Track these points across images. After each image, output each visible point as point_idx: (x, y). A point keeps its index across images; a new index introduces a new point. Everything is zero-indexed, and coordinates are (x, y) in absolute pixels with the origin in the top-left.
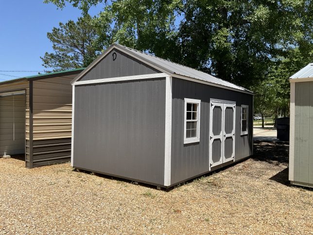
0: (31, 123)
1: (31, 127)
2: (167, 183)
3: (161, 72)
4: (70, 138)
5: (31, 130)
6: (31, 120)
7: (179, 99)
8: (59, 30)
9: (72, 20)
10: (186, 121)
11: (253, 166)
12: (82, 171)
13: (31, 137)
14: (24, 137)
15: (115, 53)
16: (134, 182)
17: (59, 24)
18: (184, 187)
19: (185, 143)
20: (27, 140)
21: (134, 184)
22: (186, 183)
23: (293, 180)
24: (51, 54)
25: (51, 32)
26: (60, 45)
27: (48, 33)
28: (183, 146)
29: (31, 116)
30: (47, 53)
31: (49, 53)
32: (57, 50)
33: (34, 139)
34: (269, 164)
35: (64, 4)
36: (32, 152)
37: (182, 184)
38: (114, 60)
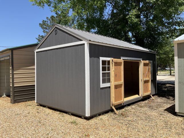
0: (13, 76)
1: (13, 78)
2: (88, 114)
3: (82, 40)
4: (35, 85)
5: (13, 80)
6: (13, 74)
7: (96, 58)
8: (46, 21)
9: (53, 15)
10: (101, 72)
11: (156, 101)
12: (41, 105)
13: (13, 85)
14: (9, 85)
15: (56, 30)
16: (69, 113)
17: (46, 18)
18: (101, 117)
19: (101, 87)
20: (11, 87)
21: (69, 115)
22: (103, 114)
23: (178, 112)
24: (42, 36)
25: (42, 23)
26: (47, 30)
27: (40, 24)
28: (100, 89)
29: (13, 72)
30: (39, 35)
31: (41, 35)
32: (45, 33)
33: (15, 86)
34: (167, 100)
35: (44, 6)
36: (14, 94)
37: (100, 115)
38: (56, 34)
